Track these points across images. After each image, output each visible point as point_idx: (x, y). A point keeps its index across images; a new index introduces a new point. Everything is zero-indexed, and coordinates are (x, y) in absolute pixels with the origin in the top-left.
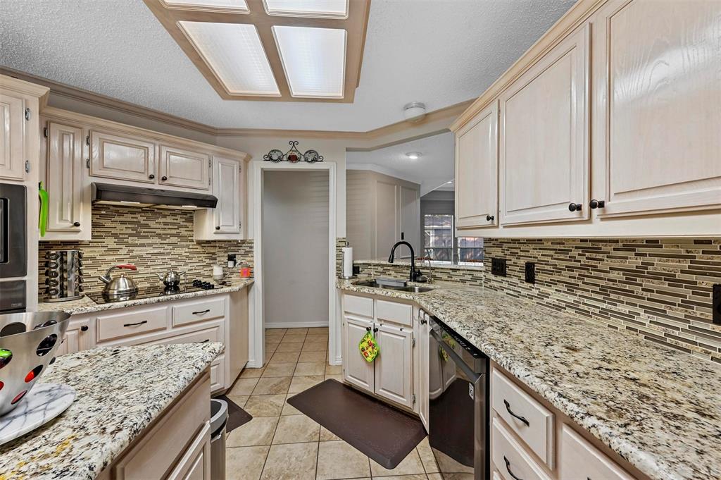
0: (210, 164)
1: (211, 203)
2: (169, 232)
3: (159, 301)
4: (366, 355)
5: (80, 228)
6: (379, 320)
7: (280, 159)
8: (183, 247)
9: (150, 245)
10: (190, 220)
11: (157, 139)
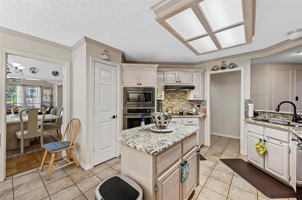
0: (192, 75)
1: (192, 88)
2: (180, 97)
3: (179, 117)
4: (259, 151)
5: (162, 97)
6: (267, 137)
7: (217, 69)
8: (184, 102)
9: (176, 101)
10: (186, 93)
11: (178, 71)
